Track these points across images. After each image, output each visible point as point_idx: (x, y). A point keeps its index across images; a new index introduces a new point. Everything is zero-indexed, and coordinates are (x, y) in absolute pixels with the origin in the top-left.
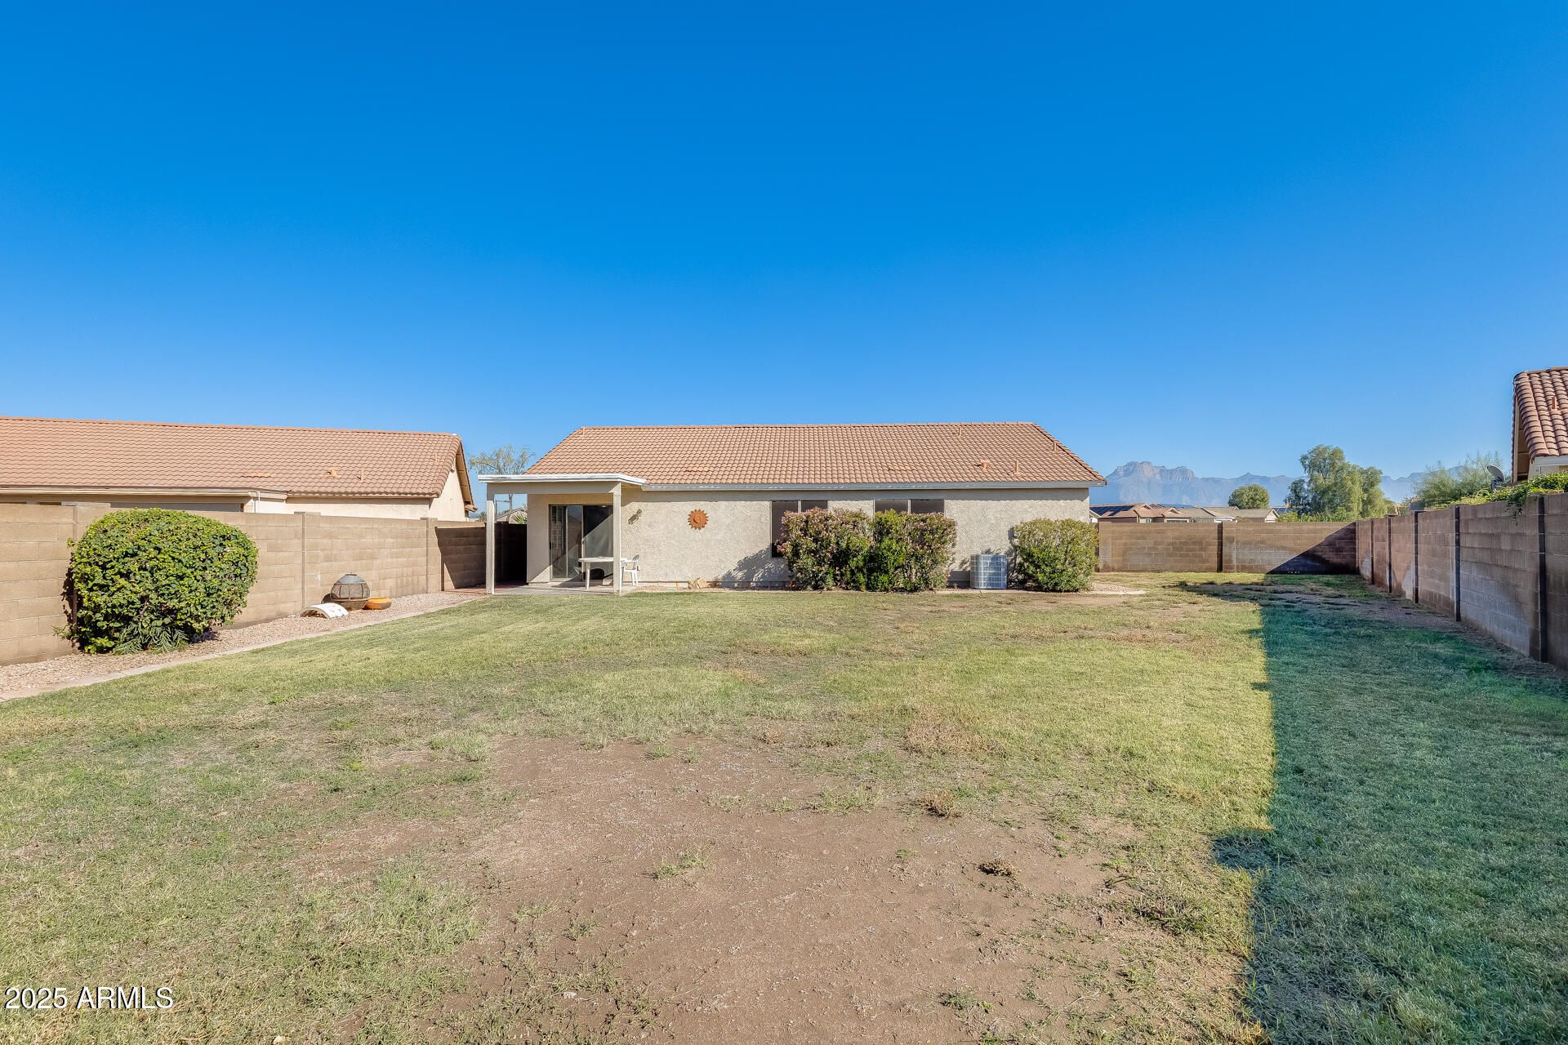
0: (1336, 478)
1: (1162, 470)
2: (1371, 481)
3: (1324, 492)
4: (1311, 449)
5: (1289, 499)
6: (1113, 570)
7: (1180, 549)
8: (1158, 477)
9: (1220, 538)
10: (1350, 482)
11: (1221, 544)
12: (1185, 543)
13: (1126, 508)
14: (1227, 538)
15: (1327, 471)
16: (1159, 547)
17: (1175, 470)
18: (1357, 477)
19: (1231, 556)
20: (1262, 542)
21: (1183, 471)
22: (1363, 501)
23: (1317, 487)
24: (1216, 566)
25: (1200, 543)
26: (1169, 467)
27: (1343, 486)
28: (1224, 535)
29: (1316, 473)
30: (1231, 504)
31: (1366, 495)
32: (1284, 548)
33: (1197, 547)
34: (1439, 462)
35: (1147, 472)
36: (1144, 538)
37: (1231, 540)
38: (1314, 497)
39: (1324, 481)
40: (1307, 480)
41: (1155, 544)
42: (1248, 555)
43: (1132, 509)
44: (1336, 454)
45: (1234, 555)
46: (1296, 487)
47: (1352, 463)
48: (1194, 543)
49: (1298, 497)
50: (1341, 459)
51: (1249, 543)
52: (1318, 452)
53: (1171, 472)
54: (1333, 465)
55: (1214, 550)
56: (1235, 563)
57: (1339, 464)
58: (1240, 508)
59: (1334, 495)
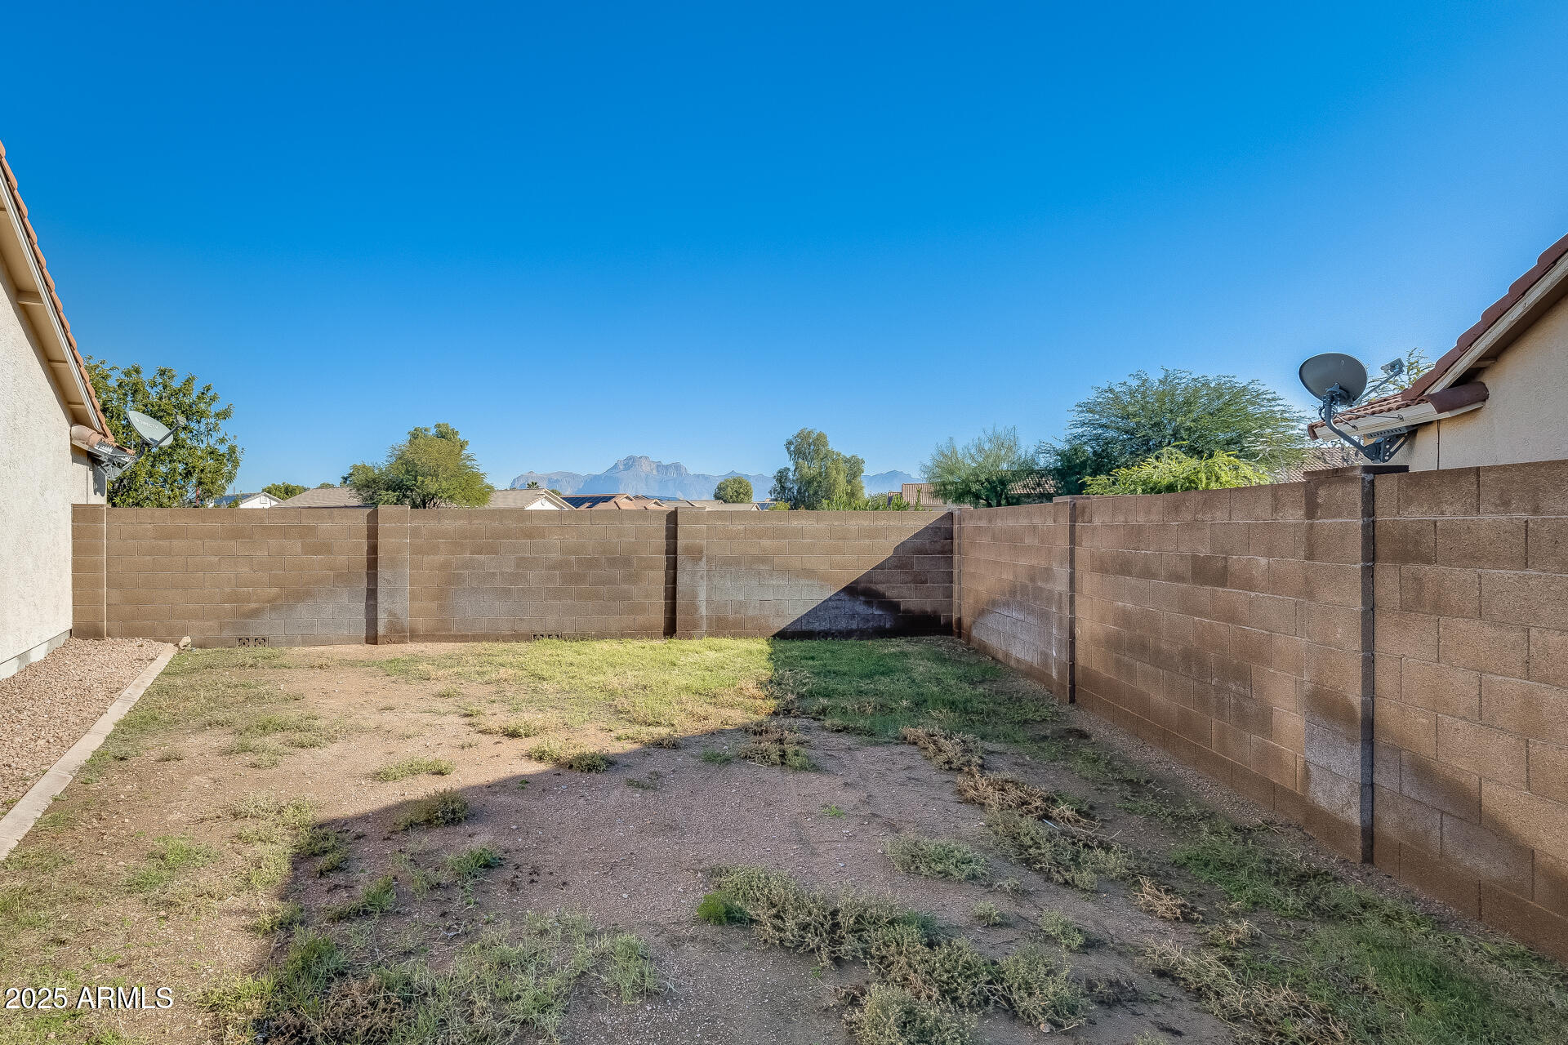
0: (821, 467)
1: (659, 466)
2: (854, 468)
3: (809, 483)
4: (796, 433)
5: (775, 490)
6: (414, 636)
7: (578, 578)
8: (655, 472)
9: (672, 551)
10: (834, 472)
11: (672, 566)
12: (592, 563)
13: (606, 499)
14: (687, 549)
15: (812, 459)
16: (531, 575)
17: (670, 466)
18: (842, 466)
19: (695, 596)
20: (762, 560)
21: (677, 467)
22: (847, 493)
23: (802, 476)
24: (659, 618)
25: (623, 562)
26: (665, 462)
27: (827, 476)
28: (681, 542)
29: (800, 461)
30: (717, 497)
31: (849, 487)
32: (809, 573)
33: (619, 573)
34: (951, 439)
35: (646, 467)
36: (493, 550)
37: (696, 554)
38: (800, 488)
39: (811, 469)
40: (792, 468)
41: (518, 566)
42: (735, 592)
43: (614, 500)
44: (820, 440)
45: (702, 596)
46: (781, 477)
47: (836, 450)
48: (613, 562)
49: (783, 488)
50: (825, 444)
51: (736, 561)
52: (803, 436)
53: (667, 467)
54: (817, 451)
55: (657, 577)
56: (703, 611)
57: (824, 451)
58: (725, 501)
59: (819, 486)
